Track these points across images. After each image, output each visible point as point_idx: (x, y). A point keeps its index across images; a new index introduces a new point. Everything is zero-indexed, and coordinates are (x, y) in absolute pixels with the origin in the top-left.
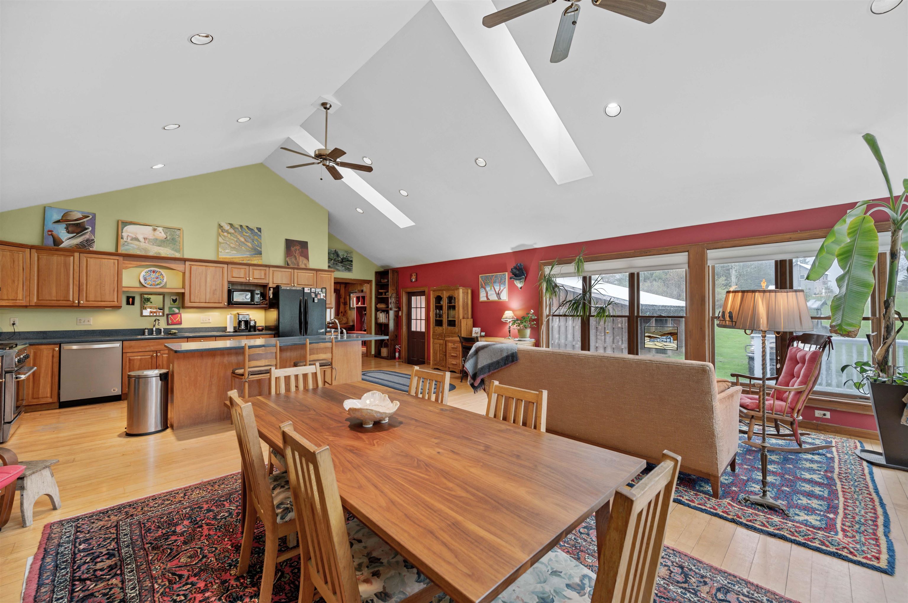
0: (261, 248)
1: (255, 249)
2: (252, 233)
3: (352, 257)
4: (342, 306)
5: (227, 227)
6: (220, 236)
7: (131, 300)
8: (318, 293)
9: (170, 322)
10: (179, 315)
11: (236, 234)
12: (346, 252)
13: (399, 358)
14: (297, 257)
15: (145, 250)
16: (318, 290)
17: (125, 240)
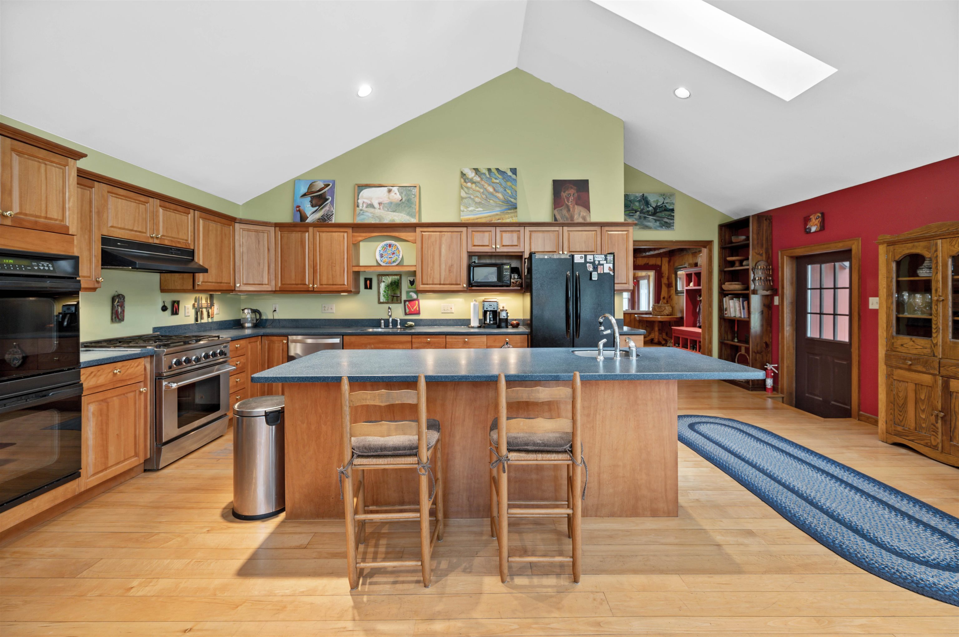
0: (516, 199)
1: (507, 202)
2: (504, 178)
3: (673, 204)
4: (664, 290)
5: (471, 174)
6: (462, 188)
7: (368, 282)
8: (599, 264)
9: (407, 311)
10: (417, 302)
11: (483, 183)
12: (663, 195)
13: (775, 388)
14: (571, 206)
15: (379, 217)
16: (600, 258)
17: (360, 208)
